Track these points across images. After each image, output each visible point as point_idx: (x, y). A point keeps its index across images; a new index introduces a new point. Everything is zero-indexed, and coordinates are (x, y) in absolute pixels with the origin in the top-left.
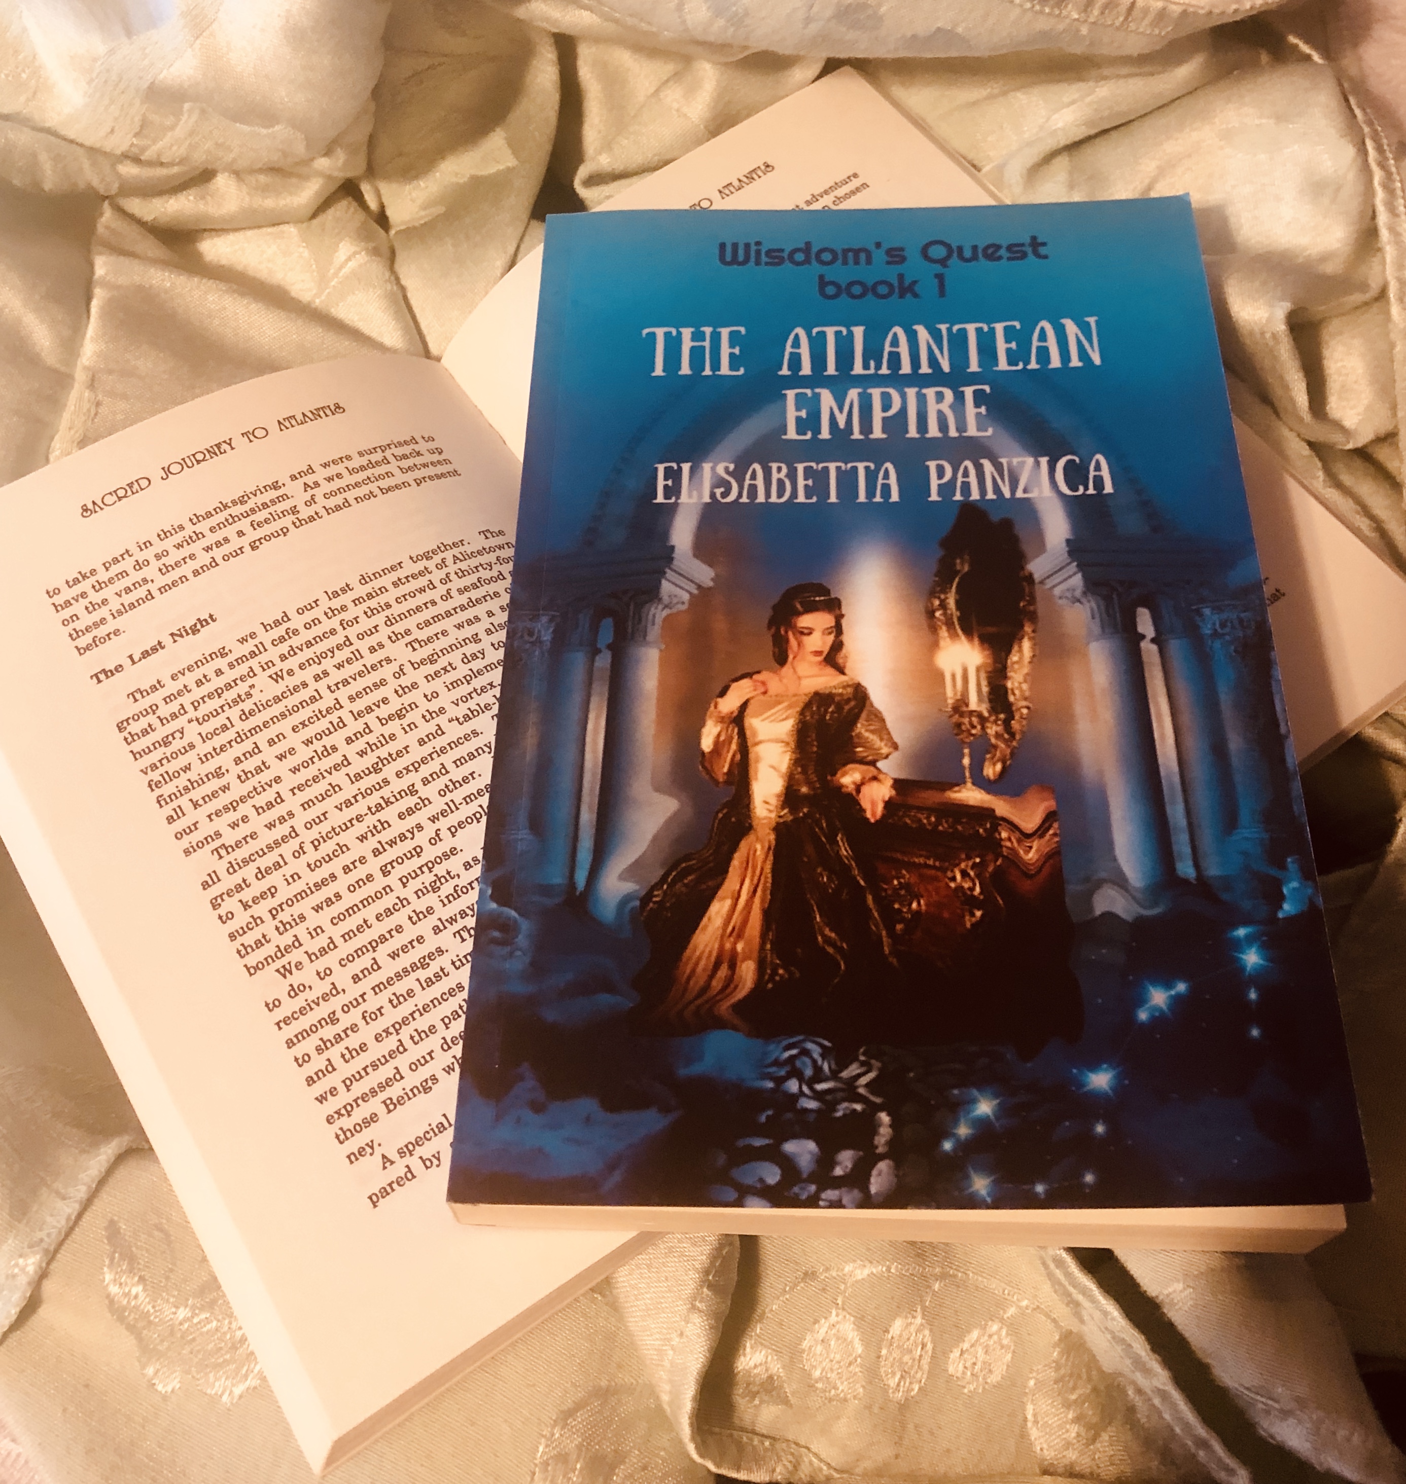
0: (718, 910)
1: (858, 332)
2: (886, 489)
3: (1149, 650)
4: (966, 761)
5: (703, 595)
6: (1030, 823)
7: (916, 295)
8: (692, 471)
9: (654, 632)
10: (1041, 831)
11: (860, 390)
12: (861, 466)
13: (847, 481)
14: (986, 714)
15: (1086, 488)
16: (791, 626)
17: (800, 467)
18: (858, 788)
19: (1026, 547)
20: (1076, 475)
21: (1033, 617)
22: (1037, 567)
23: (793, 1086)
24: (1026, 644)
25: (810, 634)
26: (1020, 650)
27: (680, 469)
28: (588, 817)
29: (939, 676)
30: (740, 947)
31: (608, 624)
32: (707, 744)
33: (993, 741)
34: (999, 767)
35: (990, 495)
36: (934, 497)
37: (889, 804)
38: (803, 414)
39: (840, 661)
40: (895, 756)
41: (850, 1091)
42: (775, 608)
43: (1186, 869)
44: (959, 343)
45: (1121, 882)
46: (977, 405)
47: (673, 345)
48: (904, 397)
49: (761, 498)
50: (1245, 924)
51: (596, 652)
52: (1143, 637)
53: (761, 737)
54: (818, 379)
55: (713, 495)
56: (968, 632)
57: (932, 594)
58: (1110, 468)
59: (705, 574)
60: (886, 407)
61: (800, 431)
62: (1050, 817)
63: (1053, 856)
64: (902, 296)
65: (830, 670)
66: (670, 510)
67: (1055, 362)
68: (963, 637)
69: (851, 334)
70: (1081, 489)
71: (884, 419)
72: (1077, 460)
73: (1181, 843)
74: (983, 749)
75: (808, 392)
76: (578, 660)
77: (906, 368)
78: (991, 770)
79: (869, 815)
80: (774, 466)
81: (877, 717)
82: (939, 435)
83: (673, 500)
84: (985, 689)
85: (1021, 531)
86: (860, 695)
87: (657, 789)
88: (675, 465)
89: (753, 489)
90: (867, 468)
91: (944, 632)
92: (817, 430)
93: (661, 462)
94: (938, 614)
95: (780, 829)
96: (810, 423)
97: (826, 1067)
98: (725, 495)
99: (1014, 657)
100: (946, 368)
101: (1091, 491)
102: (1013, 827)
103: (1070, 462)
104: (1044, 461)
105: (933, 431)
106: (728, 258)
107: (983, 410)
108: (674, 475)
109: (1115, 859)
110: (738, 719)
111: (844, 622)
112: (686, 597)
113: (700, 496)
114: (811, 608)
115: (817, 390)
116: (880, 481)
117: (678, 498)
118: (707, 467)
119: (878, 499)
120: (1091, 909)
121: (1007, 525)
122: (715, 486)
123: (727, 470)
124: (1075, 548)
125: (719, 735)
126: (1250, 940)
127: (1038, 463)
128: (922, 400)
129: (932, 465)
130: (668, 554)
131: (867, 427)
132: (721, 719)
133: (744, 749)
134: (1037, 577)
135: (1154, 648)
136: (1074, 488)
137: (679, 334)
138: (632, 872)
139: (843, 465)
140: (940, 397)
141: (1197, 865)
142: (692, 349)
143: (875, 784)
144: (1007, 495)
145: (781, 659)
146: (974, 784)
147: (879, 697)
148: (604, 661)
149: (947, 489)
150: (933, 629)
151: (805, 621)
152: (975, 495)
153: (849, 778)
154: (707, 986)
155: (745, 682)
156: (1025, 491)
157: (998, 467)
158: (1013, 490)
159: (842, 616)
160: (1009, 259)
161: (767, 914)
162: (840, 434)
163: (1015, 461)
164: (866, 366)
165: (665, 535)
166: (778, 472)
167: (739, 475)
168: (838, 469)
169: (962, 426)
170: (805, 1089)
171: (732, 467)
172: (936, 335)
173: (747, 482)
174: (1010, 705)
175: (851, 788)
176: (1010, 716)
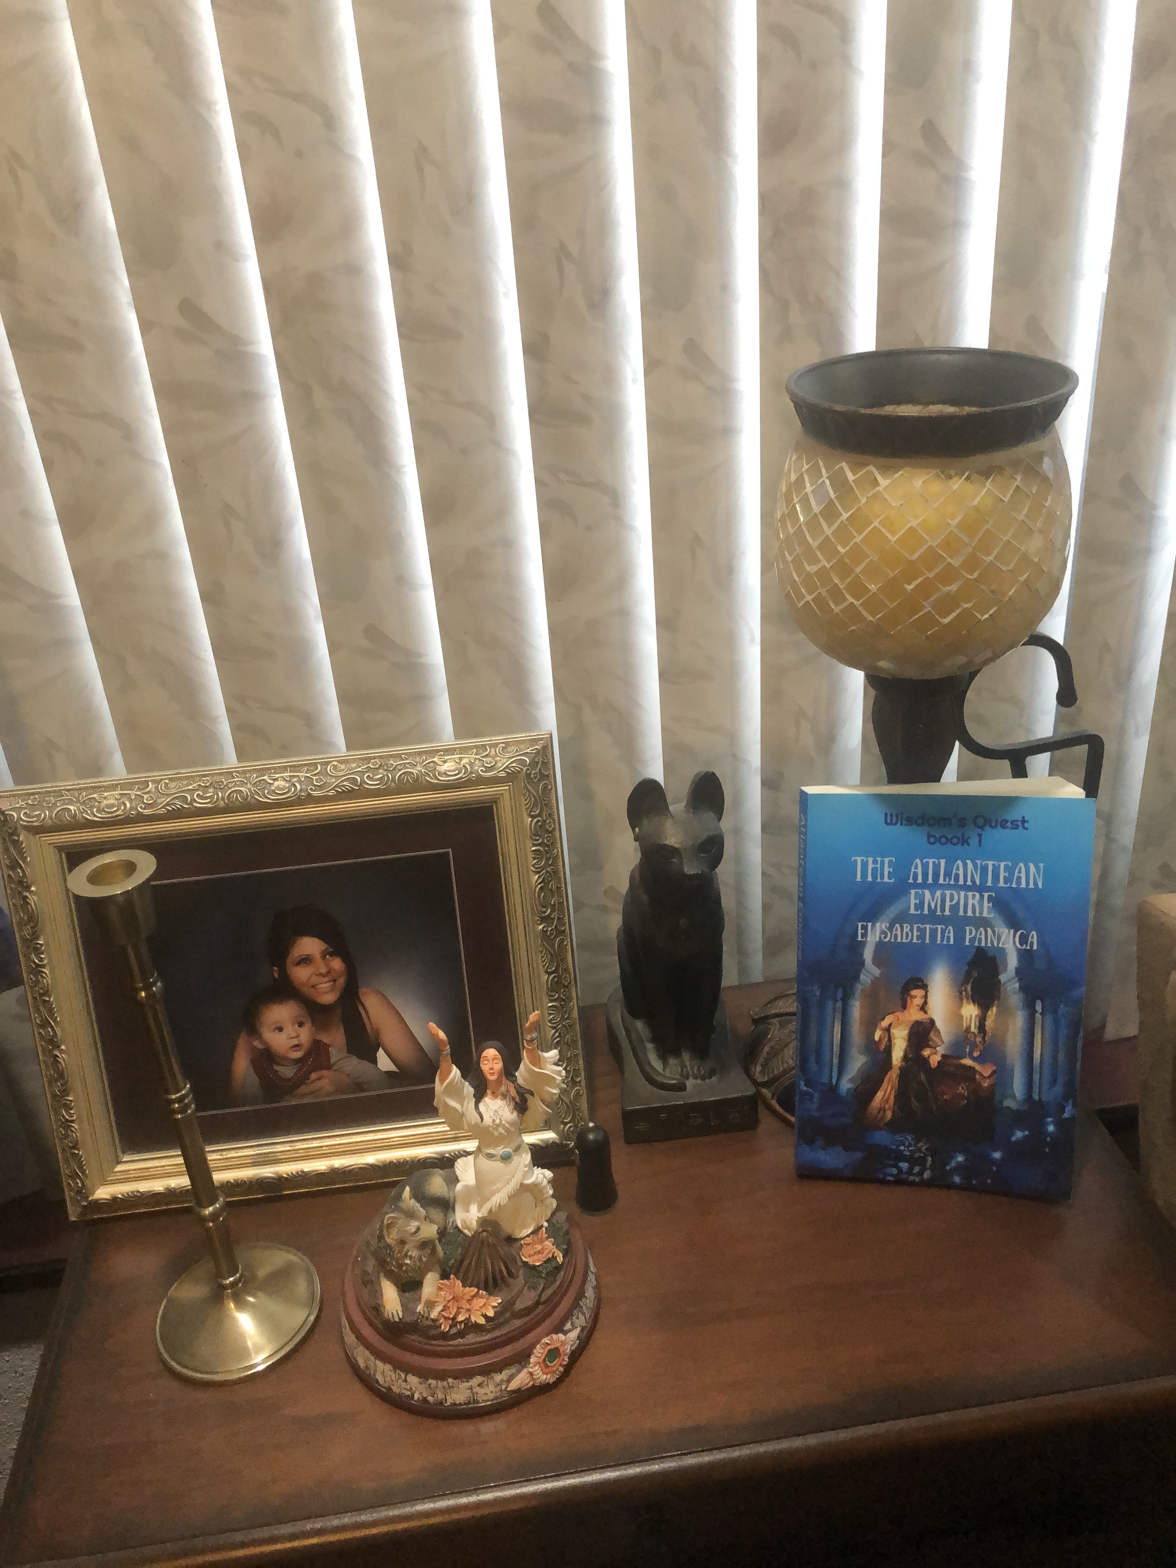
0: (880, 1095)
1: (943, 862)
2: (949, 938)
3: (1038, 1017)
4: (968, 1050)
5: (875, 981)
6: (986, 1075)
7: (969, 845)
8: (873, 926)
9: (858, 994)
10: (989, 1077)
11: (941, 891)
12: (939, 927)
13: (934, 933)
14: (976, 1033)
15: (1026, 946)
16: (909, 994)
17: (915, 926)
18: (929, 1057)
19: (1000, 968)
20: (1024, 939)
21: (998, 998)
22: (1003, 978)
23: (902, 1148)
24: (994, 1009)
25: (915, 998)
26: (992, 1010)
27: (867, 925)
28: (835, 1061)
29: (961, 1017)
30: (887, 1106)
31: (840, 990)
32: (877, 1038)
33: (978, 1043)
34: (979, 1053)
35: (989, 945)
36: (967, 943)
37: (939, 1062)
38: (918, 901)
39: (926, 1009)
40: (943, 1046)
41: (920, 1150)
42: (903, 988)
43: (1036, 1097)
44: (984, 869)
45: (1014, 1097)
46: (989, 902)
47: (865, 865)
48: (959, 895)
49: (899, 940)
50: (1051, 1117)
51: (836, 1001)
52: (1037, 1012)
53: (896, 1036)
54: (924, 885)
55: (880, 938)
56: (974, 1002)
57: (962, 985)
58: (1037, 938)
59: (877, 972)
60: (951, 900)
61: (916, 910)
62: (994, 1072)
63: (992, 1086)
64: (962, 845)
65: (922, 1013)
66: (863, 944)
67: (1023, 885)
68: (972, 1003)
69: (939, 863)
70: (1025, 945)
71: (951, 906)
72: (1025, 932)
73: (1036, 1090)
74: (974, 1046)
75: (920, 891)
76: (830, 1003)
77: (961, 882)
78: (976, 1054)
79: (932, 1066)
80: (905, 925)
81: (938, 1031)
82: (972, 915)
83: (864, 939)
84: (977, 1024)
85: (998, 961)
86: (932, 1022)
87: (859, 1052)
88: (865, 923)
89: (896, 935)
90: (942, 928)
91: (965, 1001)
92: (923, 910)
93: (859, 922)
94: (964, 993)
95: (900, 1069)
96: (920, 906)
97: (913, 1143)
98: (885, 938)
99: (989, 1013)
100: (978, 883)
101: (1028, 948)
102: (981, 1074)
103: (1022, 933)
104: (1012, 931)
105: (970, 913)
106: (889, 822)
107: (991, 904)
108: (865, 928)
109: (1013, 1089)
110: (888, 1030)
111: (928, 993)
112: (869, 981)
113: (875, 939)
114: (917, 987)
115: (924, 891)
116: (946, 934)
117: (866, 939)
118: (878, 925)
119: (945, 942)
120: (1002, 1104)
121: (994, 959)
122: (880, 934)
123: (886, 926)
124: (1018, 971)
125: (881, 1035)
126: (1052, 1122)
127: (1009, 931)
128: (966, 897)
129: (968, 928)
130: (862, 963)
131: (943, 910)
132: (882, 1029)
133: (890, 1040)
134: (1002, 982)
135: (1040, 1016)
136: (1021, 944)
137: (867, 861)
138: (851, 1080)
139: (932, 926)
140: (974, 896)
141: (1039, 1096)
142: (873, 869)
143: (935, 1055)
144: (996, 945)
145: (904, 1007)
146: (969, 1058)
147: (939, 1024)
148: (839, 1005)
149: (972, 940)
150: (961, 1000)
151: (914, 992)
152: (983, 944)
153: (926, 1052)
154: (876, 1116)
155: (891, 1016)
156: (1003, 945)
157: (994, 932)
158: (998, 943)
159: (928, 991)
160: (1011, 828)
161: (895, 1097)
162: (932, 912)
163: (1001, 930)
164: (945, 880)
165: (862, 955)
166: (907, 928)
167: (891, 928)
168: (930, 928)
169: (981, 912)
170: (906, 1149)
171: (888, 925)
172: (975, 866)
173: (894, 932)
174: (986, 1031)
175: (927, 1056)
176: (985, 1034)
